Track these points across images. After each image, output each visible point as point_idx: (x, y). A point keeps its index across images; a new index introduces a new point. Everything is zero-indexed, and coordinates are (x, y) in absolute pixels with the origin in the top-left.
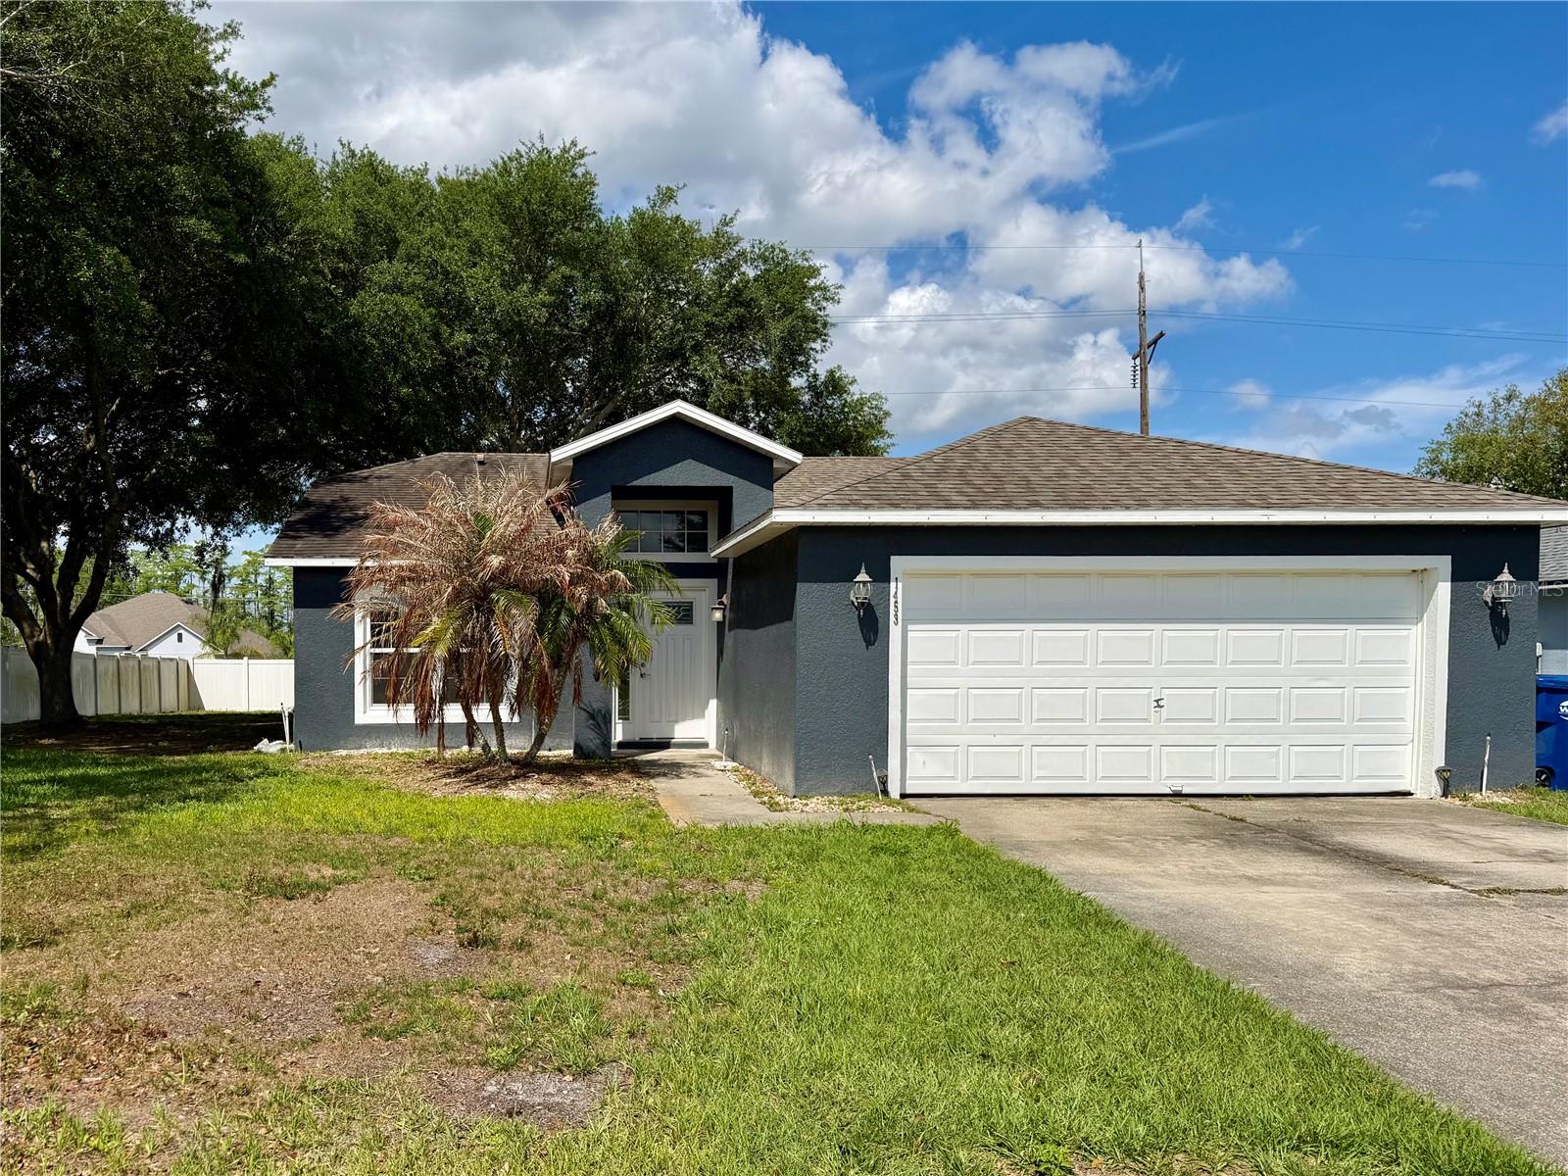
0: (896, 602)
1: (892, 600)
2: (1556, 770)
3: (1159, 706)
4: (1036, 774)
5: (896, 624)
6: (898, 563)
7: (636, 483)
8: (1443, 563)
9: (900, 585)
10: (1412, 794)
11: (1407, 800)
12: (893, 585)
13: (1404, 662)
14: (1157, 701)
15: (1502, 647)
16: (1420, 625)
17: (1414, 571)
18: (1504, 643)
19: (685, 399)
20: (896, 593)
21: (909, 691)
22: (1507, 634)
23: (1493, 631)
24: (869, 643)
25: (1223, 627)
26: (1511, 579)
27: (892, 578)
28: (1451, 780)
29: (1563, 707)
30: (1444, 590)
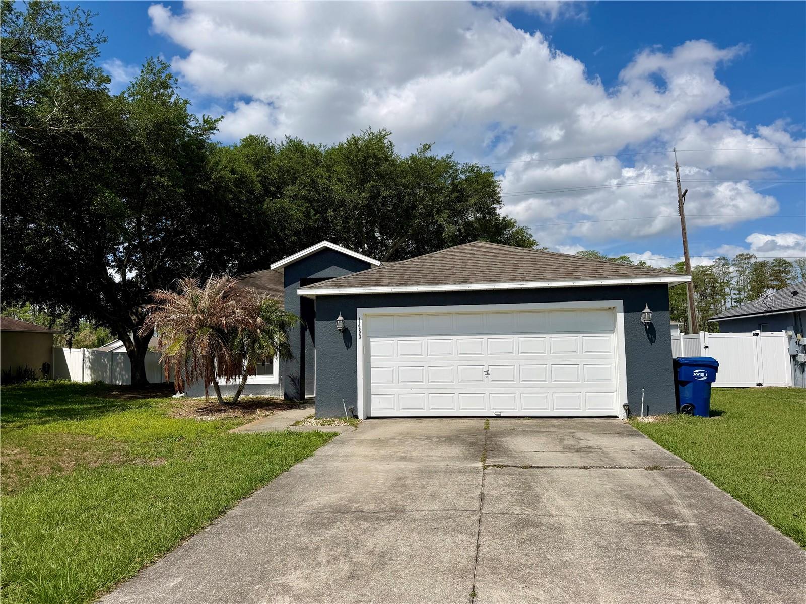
0: (360, 329)
1: (358, 328)
2: (695, 405)
3: (488, 374)
4: (431, 407)
5: (360, 339)
6: (360, 311)
8: (619, 304)
9: (361, 321)
10: (618, 417)
11: (615, 420)
12: (358, 321)
13: (608, 352)
14: (487, 372)
15: (653, 344)
16: (614, 333)
17: (609, 308)
18: (654, 342)
19: (327, 240)
20: (359, 325)
21: (372, 369)
22: (655, 337)
23: (648, 336)
24: (348, 347)
25: (516, 336)
26: (649, 310)
27: (358, 318)
28: (630, 410)
29: (695, 373)
30: (620, 317)
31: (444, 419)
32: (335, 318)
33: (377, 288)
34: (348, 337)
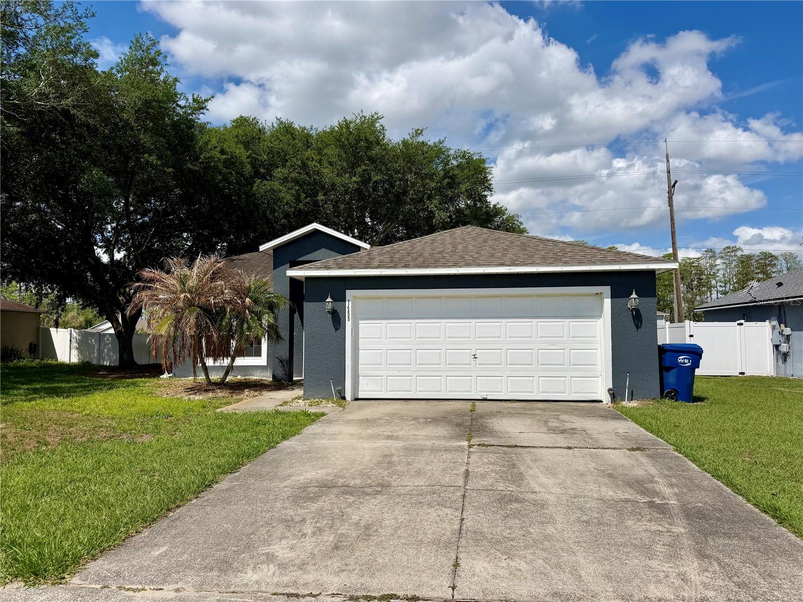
0: (348, 311)
1: (347, 310)
2: (679, 391)
3: (475, 358)
4: (418, 389)
5: (349, 320)
6: (349, 293)
7: (300, 259)
8: (607, 290)
9: (350, 303)
10: (602, 402)
11: (599, 405)
12: (347, 303)
13: (594, 337)
14: (474, 355)
15: (639, 329)
16: (601, 319)
17: (597, 294)
18: (640, 328)
19: (317, 222)
20: (348, 306)
21: (360, 351)
22: (641, 322)
23: (634, 321)
24: (337, 329)
25: (504, 321)
26: (636, 296)
27: (347, 300)
28: (615, 395)
29: (680, 359)
30: (607, 302)
31: (431, 401)
32: (323, 300)
33: (367, 270)
34: (337, 319)
